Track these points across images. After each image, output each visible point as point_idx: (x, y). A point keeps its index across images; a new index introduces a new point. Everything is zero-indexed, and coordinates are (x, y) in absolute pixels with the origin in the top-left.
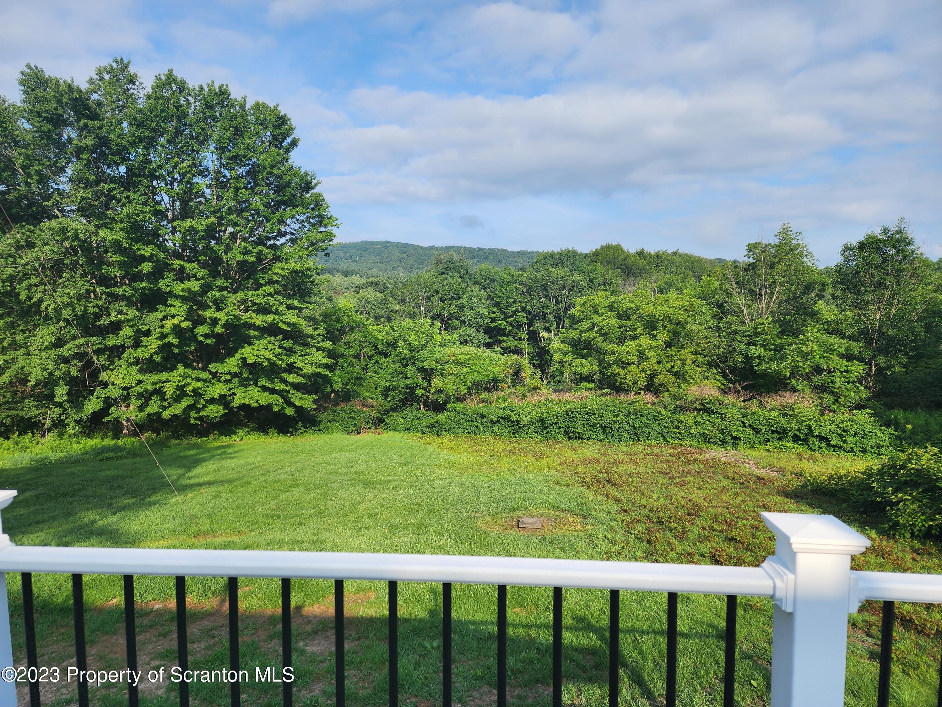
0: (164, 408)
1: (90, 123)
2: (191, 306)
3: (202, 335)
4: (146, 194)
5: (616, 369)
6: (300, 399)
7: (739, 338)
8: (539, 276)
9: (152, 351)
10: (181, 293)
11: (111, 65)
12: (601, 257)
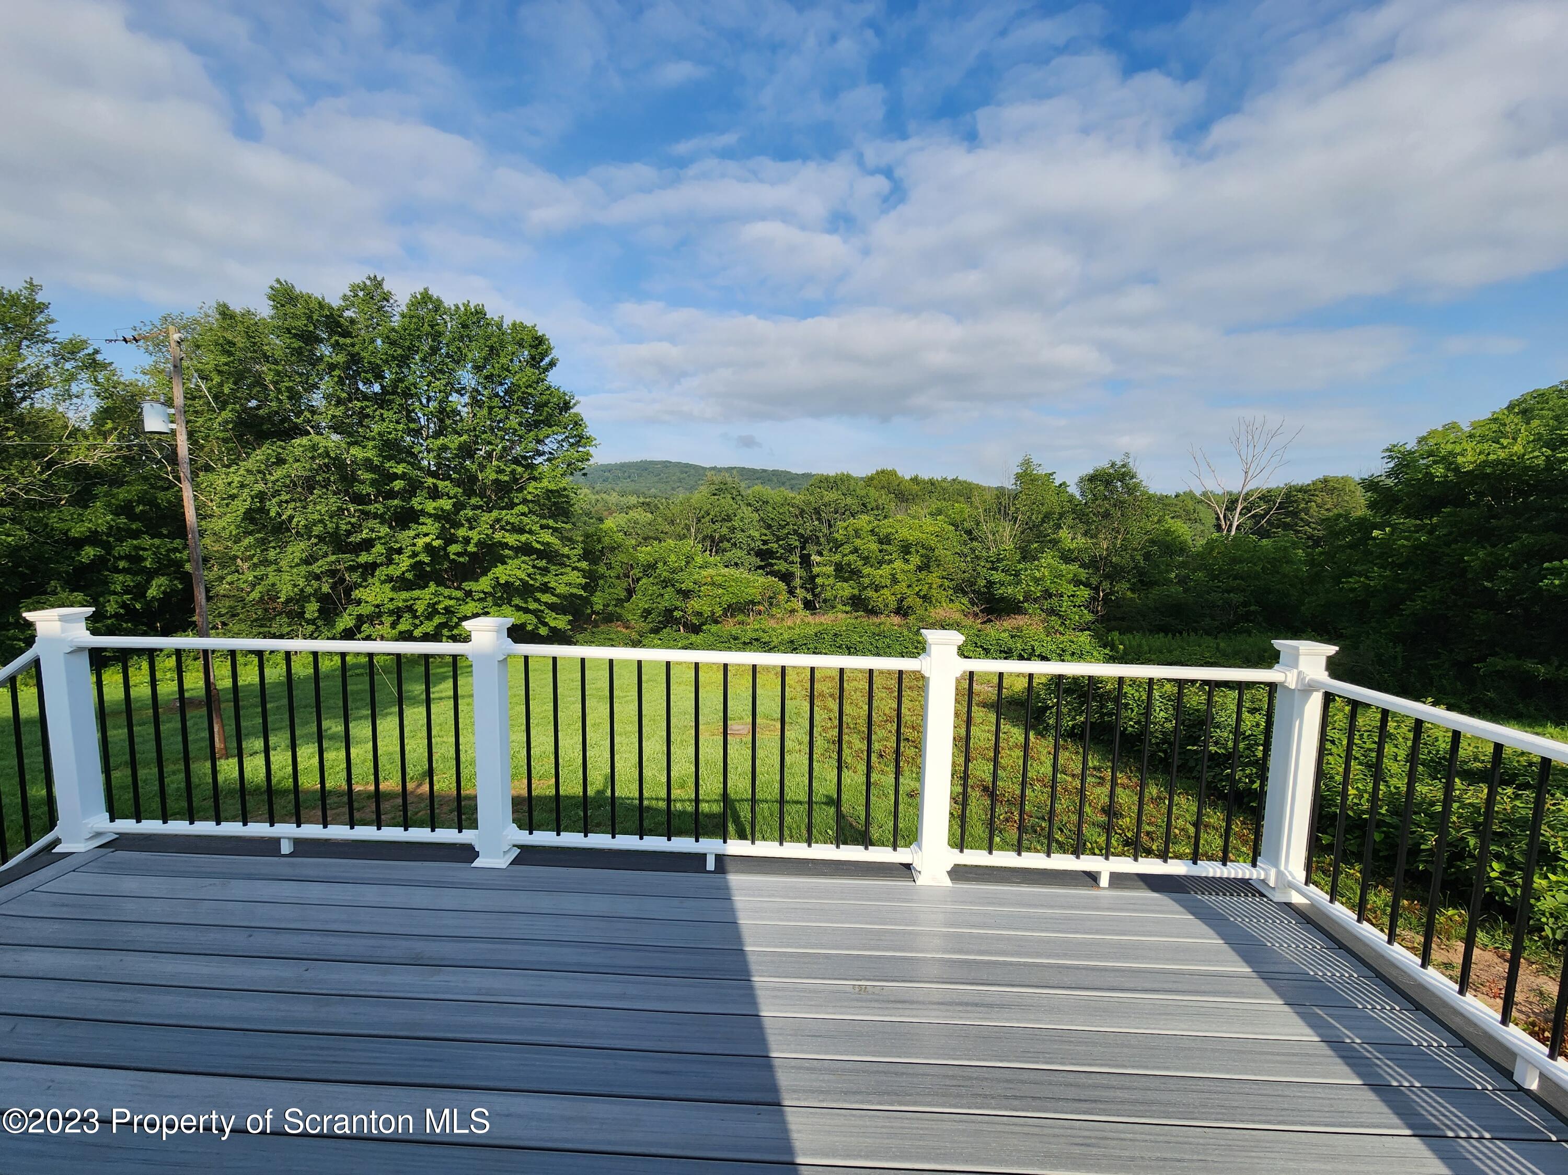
0: (416, 626)
1: (342, 340)
2: (443, 525)
3: (454, 554)
4: (400, 412)
5: (870, 593)
6: (555, 619)
7: (982, 564)
8: (812, 499)
9: (404, 569)
10: (433, 512)
11: (364, 283)
12: (875, 482)
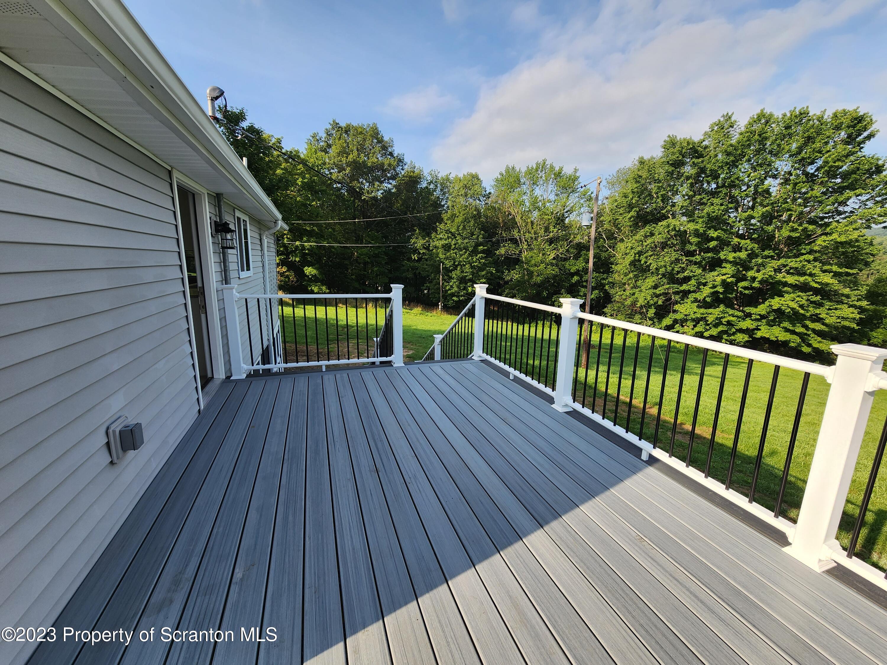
3: (742, 288)
9: (705, 295)
10: (732, 260)
11: (719, 120)
